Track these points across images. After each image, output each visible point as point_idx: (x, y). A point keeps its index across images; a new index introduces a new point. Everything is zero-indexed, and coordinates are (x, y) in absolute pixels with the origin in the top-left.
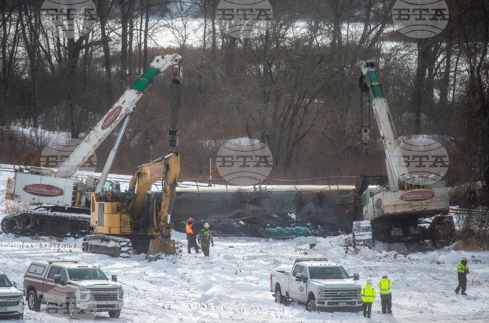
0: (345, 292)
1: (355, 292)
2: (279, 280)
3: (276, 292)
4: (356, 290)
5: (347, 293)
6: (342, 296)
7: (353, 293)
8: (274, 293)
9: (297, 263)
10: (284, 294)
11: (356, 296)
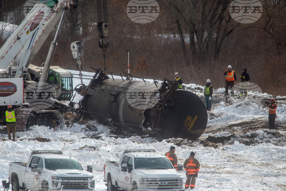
0: (167, 182)
1: (176, 182)
2: (110, 170)
3: (108, 182)
4: (177, 180)
5: (168, 183)
6: (164, 186)
7: (174, 183)
8: (107, 183)
9: (126, 154)
10: (114, 184)
11: (177, 185)
